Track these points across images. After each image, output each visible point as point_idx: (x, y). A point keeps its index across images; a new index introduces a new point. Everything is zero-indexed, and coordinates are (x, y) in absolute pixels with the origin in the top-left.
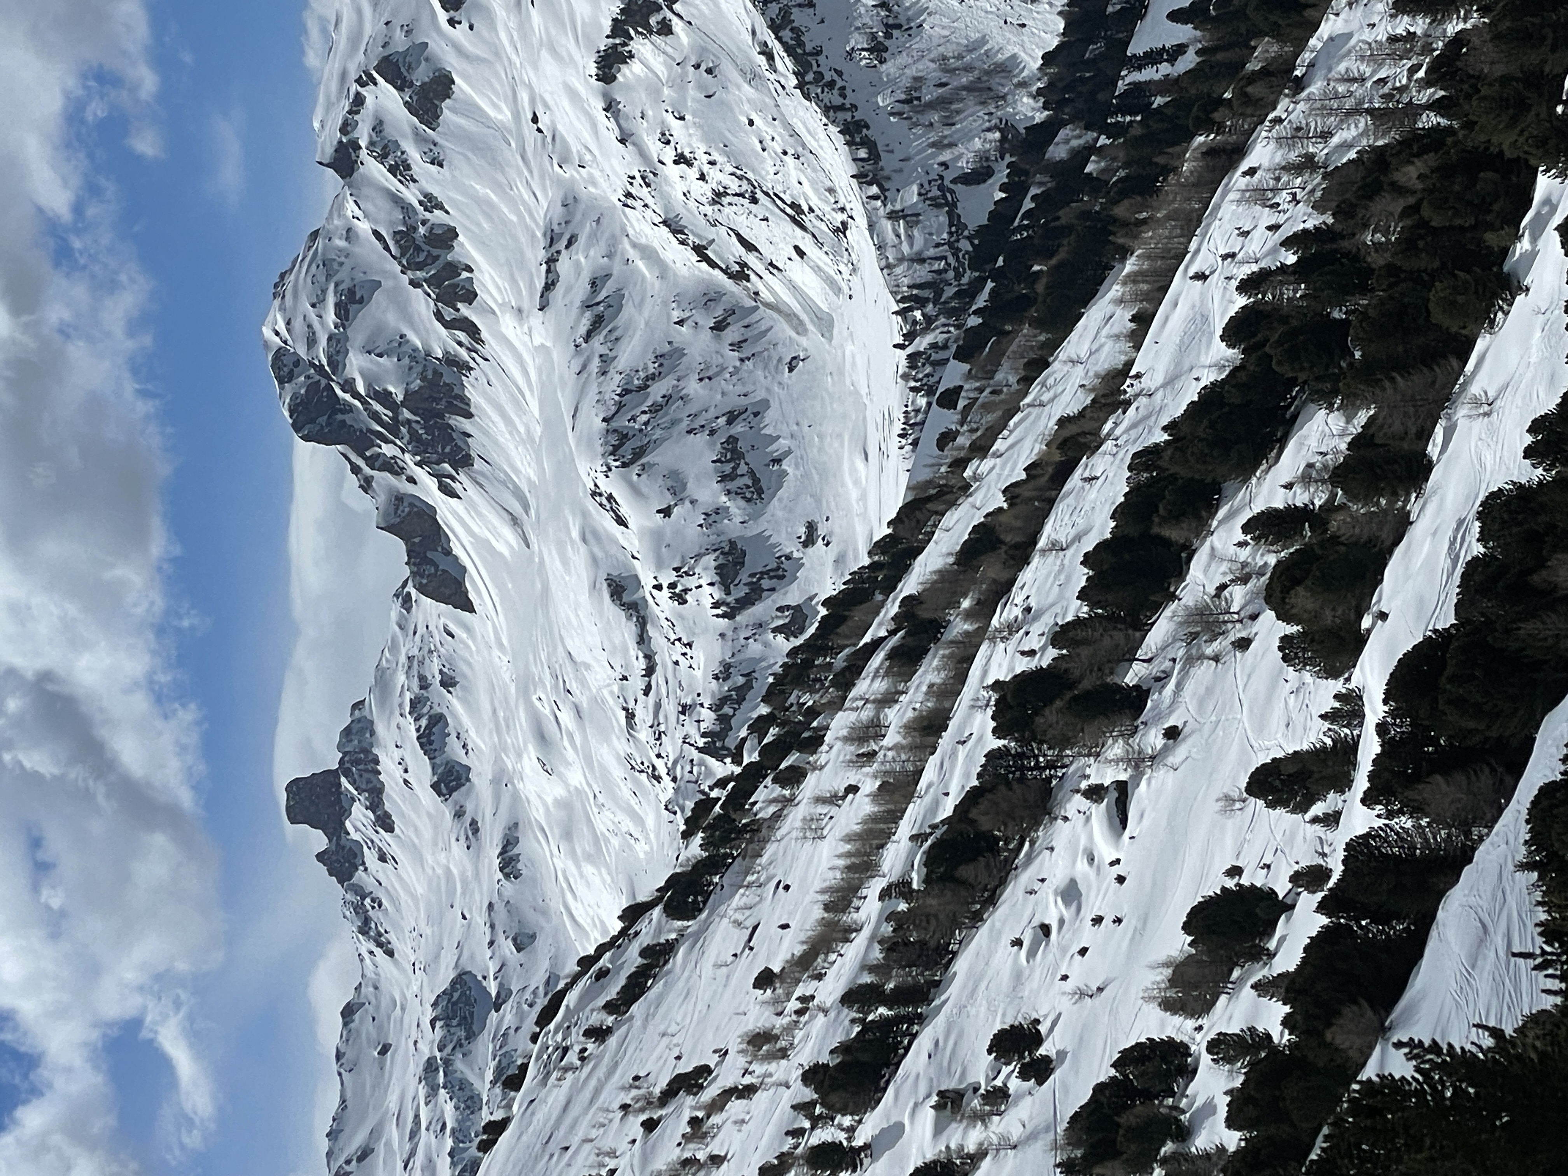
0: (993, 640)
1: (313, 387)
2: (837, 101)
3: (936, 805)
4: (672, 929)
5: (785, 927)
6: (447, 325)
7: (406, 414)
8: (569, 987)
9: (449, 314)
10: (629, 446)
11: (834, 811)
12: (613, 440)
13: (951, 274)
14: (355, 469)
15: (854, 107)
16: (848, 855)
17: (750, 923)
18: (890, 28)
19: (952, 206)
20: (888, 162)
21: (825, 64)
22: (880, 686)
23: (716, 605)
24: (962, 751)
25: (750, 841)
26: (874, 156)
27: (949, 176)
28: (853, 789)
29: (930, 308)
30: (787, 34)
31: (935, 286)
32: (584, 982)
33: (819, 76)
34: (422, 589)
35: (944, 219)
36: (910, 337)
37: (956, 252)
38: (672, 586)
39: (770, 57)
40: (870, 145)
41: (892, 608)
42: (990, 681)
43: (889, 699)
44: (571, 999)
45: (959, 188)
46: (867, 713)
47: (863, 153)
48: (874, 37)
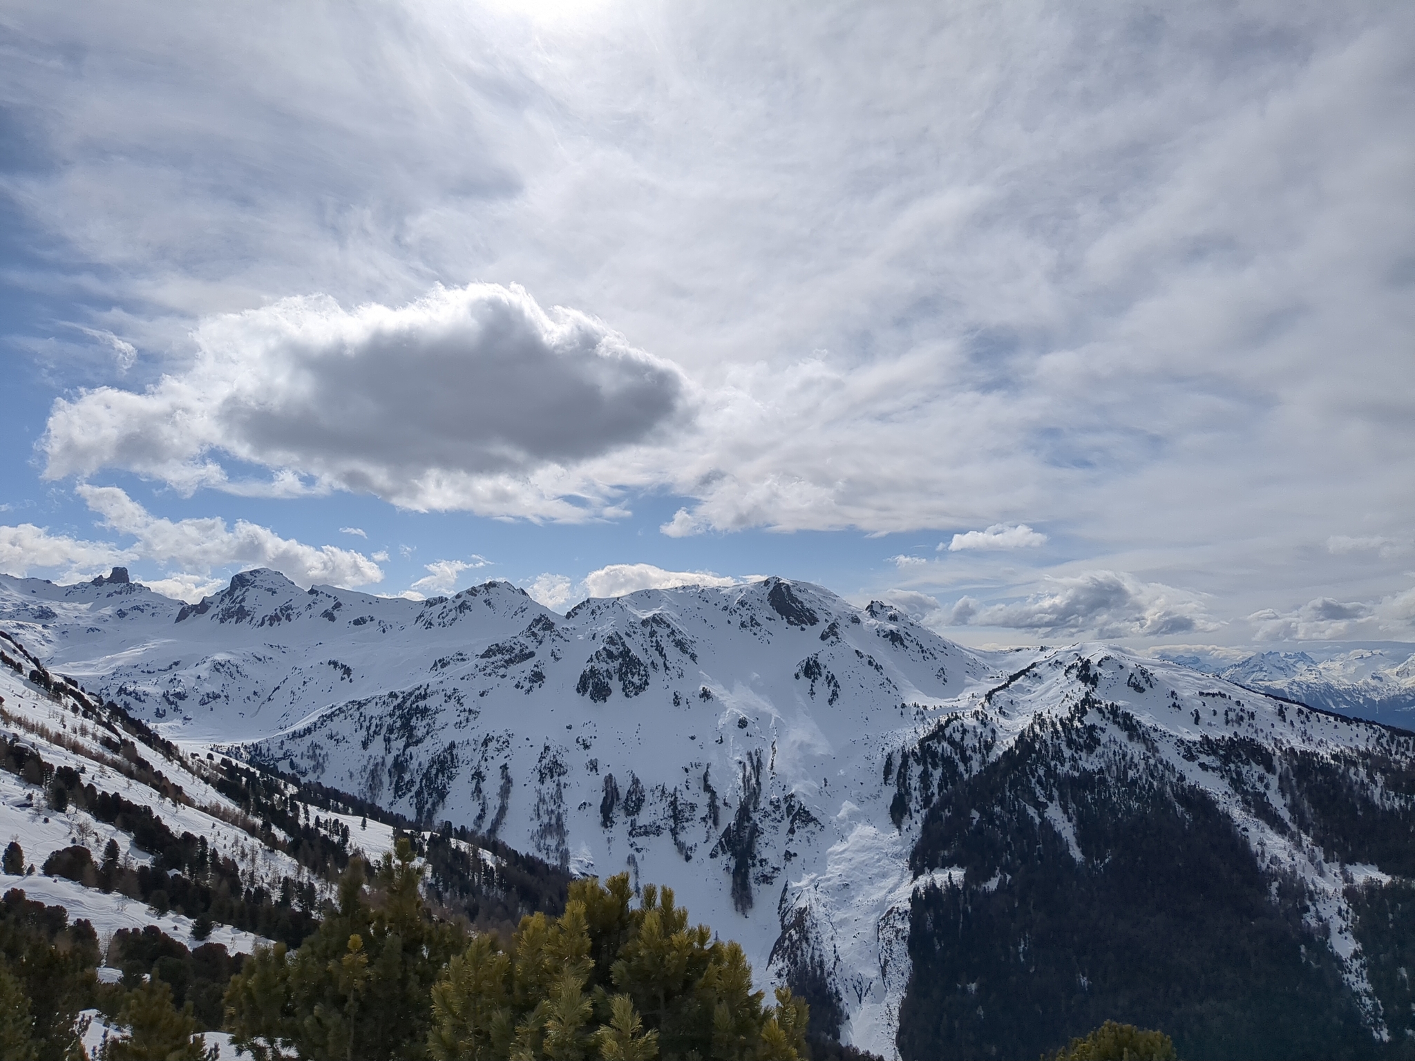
0: (101, 767)
1: (248, 581)
2: (317, 726)
3: (45, 750)
4: (27, 672)
5: (19, 706)
6: (263, 618)
7: (238, 605)
8: (12, 641)
9: (266, 619)
10: (220, 667)
11: (59, 721)
12: (223, 663)
13: (263, 758)
14: (222, 591)
15: (315, 731)
16: (37, 725)
17: (23, 696)
18: (337, 741)
19: (284, 759)
20: (298, 740)
21: (328, 722)
22: (99, 734)
23: (168, 692)
24: (63, 758)
25: (54, 696)
26: (300, 736)
27: (293, 758)
28: (65, 727)
29: (253, 753)
30: (337, 712)
31: (260, 754)
32: (13, 646)
33: (325, 721)
34: (184, 608)
35: (281, 756)
36: (246, 747)
37: (270, 760)
38: (175, 679)
39: (332, 707)
40: (304, 735)
41: (131, 739)
42: (85, 766)
43: (95, 737)
44: (8, 642)
45: (289, 760)
46: (90, 730)
47: (302, 733)
48: (335, 736)
